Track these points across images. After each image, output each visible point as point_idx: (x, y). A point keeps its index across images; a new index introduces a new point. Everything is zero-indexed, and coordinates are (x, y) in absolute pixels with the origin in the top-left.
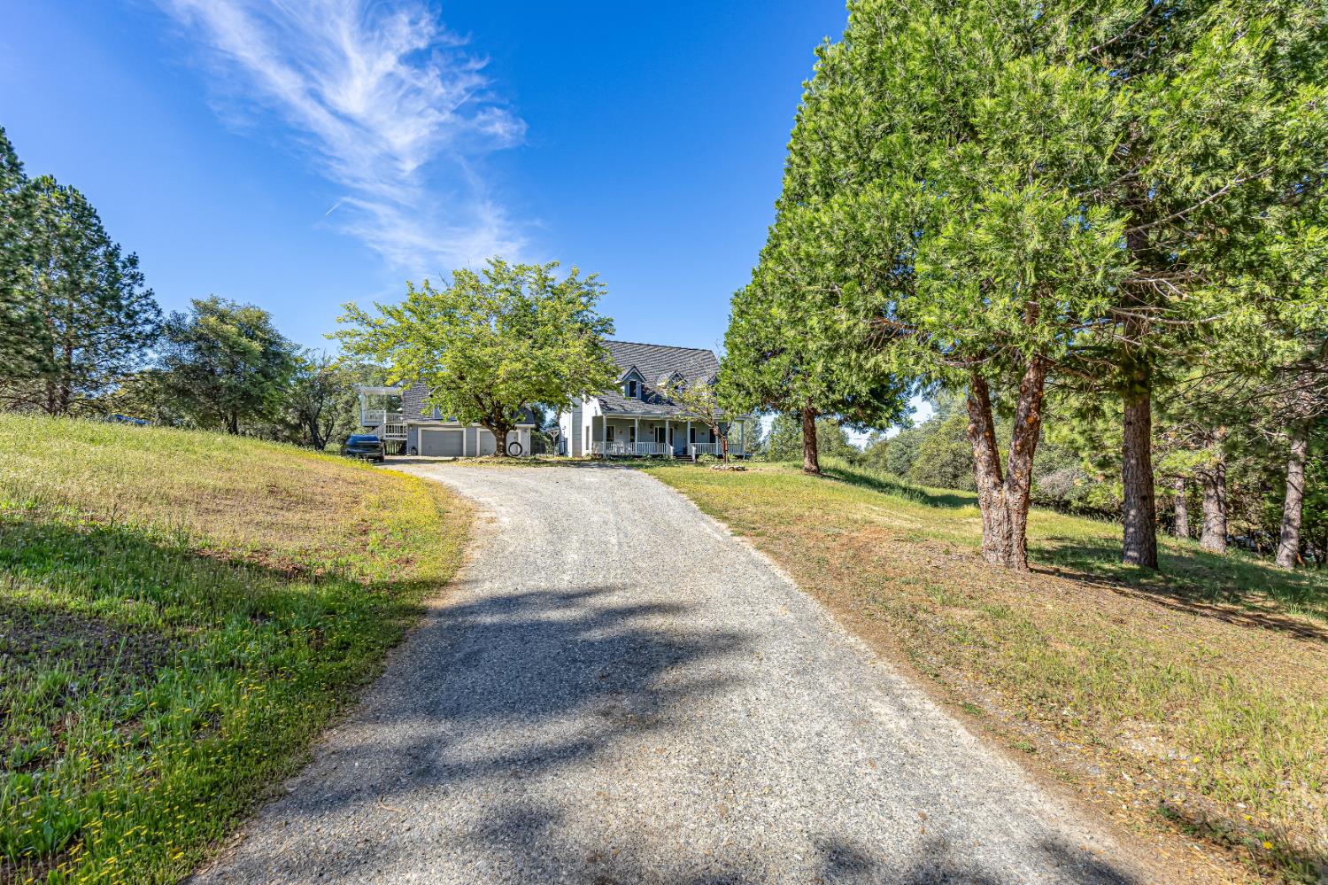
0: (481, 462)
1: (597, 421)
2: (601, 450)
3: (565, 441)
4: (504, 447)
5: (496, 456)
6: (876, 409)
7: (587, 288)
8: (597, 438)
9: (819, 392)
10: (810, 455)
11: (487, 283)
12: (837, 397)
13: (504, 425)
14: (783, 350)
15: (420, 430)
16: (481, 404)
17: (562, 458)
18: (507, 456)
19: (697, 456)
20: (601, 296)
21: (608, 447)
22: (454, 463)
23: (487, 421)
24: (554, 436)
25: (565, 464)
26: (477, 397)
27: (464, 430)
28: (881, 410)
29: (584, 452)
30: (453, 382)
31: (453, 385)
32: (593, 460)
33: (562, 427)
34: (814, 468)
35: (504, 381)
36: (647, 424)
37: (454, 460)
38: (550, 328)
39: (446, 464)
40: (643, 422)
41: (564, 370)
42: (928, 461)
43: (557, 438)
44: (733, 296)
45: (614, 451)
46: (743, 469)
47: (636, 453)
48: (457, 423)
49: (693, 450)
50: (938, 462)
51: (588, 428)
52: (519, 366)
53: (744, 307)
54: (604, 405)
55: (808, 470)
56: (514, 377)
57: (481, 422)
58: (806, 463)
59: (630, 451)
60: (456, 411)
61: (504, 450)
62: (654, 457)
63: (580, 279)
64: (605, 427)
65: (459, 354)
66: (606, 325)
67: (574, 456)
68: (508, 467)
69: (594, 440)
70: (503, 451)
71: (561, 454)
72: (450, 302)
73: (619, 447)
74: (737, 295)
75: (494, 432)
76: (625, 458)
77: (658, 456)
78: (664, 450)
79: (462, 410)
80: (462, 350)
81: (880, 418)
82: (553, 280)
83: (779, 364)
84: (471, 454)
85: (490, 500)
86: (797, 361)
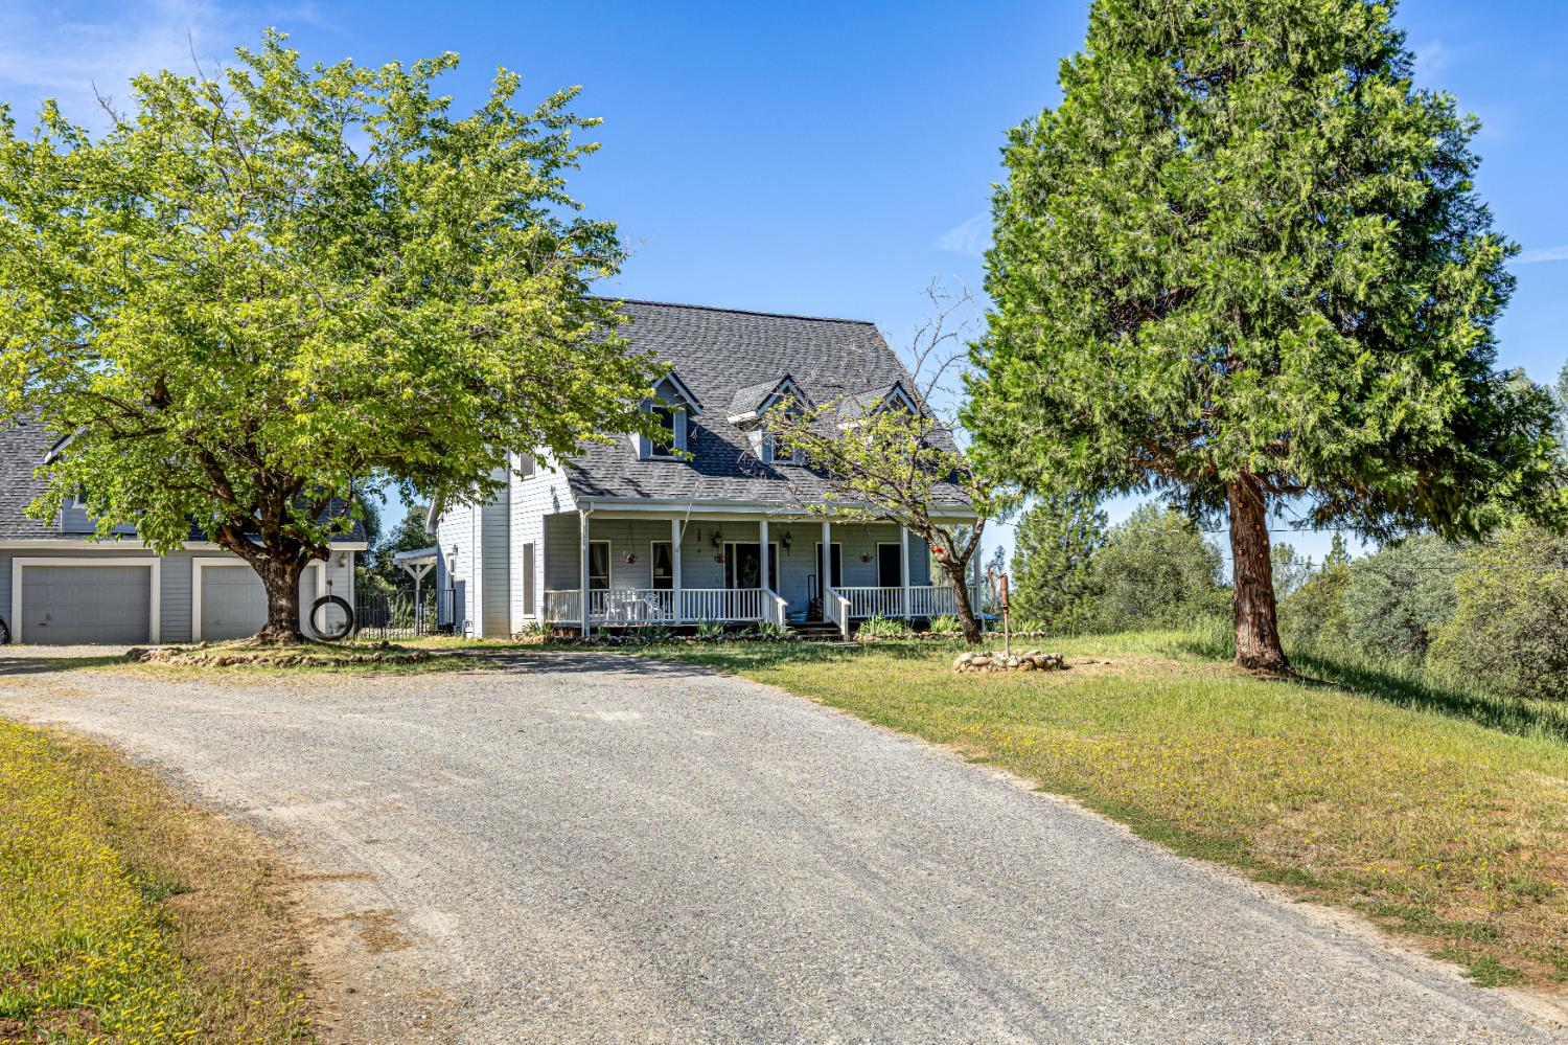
0: (223, 663)
1: (559, 527)
2: (575, 612)
3: (458, 589)
4: (294, 613)
5: (266, 641)
6: (1464, 472)
7: (545, 132)
8: (559, 577)
9: (1313, 419)
10: (1257, 615)
11: (240, 110)
12: (1371, 434)
13: (292, 546)
14: (1185, 296)
15: (18, 564)
16: (221, 480)
17: (452, 642)
18: (300, 639)
19: (854, 625)
20: (582, 158)
21: (596, 603)
22: (133, 668)
23: (238, 535)
24: (419, 576)
25: (463, 659)
26: (208, 458)
27: (155, 564)
28: (1483, 474)
29: (519, 621)
30: (131, 413)
31: (131, 426)
32: (549, 643)
33: (446, 550)
34: (1270, 655)
35: (309, 406)
36: (704, 532)
37: (135, 657)
38: (442, 242)
39: (110, 671)
40: (693, 528)
41: (496, 366)
42: (1481, 622)
43: (432, 579)
44: (1005, 142)
45: (610, 616)
46: (1060, 665)
47: (678, 619)
48: (137, 544)
49: (839, 606)
50: (1508, 623)
51: (529, 549)
52: (358, 352)
53: (1045, 173)
54: (581, 482)
55: (1250, 663)
56: (337, 391)
57: (219, 535)
58: (1246, 640)
59: (655, 614)
60: (140, 505)
61: (294, 623)
62: (732, 629)
63: (522, 106)
64: (584, 548)
65: (162, 321)
66: (596, 241)
67: (488, 631)
68: (319, 675)
69: (547, 584)
70: (286, 624)
71: (448, 629)
72: (126, 167)
73: (628, 601)
74: (1019, 138)
75: (262, 568)
76: (649, 635)
77: (742, 625)
78: (756, 609)
79: (160, 499)
80: (173, 310)
81: (1482, 498)
82: (444, 106)
83: (1170, 341)
84: (177, 636)
85: (315, 813)
86: (1234, 327)
